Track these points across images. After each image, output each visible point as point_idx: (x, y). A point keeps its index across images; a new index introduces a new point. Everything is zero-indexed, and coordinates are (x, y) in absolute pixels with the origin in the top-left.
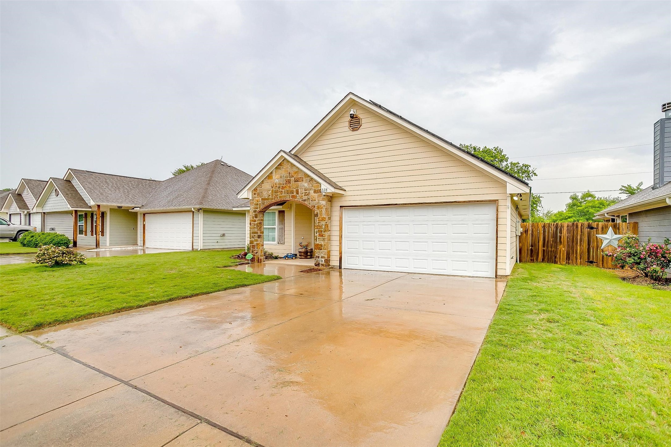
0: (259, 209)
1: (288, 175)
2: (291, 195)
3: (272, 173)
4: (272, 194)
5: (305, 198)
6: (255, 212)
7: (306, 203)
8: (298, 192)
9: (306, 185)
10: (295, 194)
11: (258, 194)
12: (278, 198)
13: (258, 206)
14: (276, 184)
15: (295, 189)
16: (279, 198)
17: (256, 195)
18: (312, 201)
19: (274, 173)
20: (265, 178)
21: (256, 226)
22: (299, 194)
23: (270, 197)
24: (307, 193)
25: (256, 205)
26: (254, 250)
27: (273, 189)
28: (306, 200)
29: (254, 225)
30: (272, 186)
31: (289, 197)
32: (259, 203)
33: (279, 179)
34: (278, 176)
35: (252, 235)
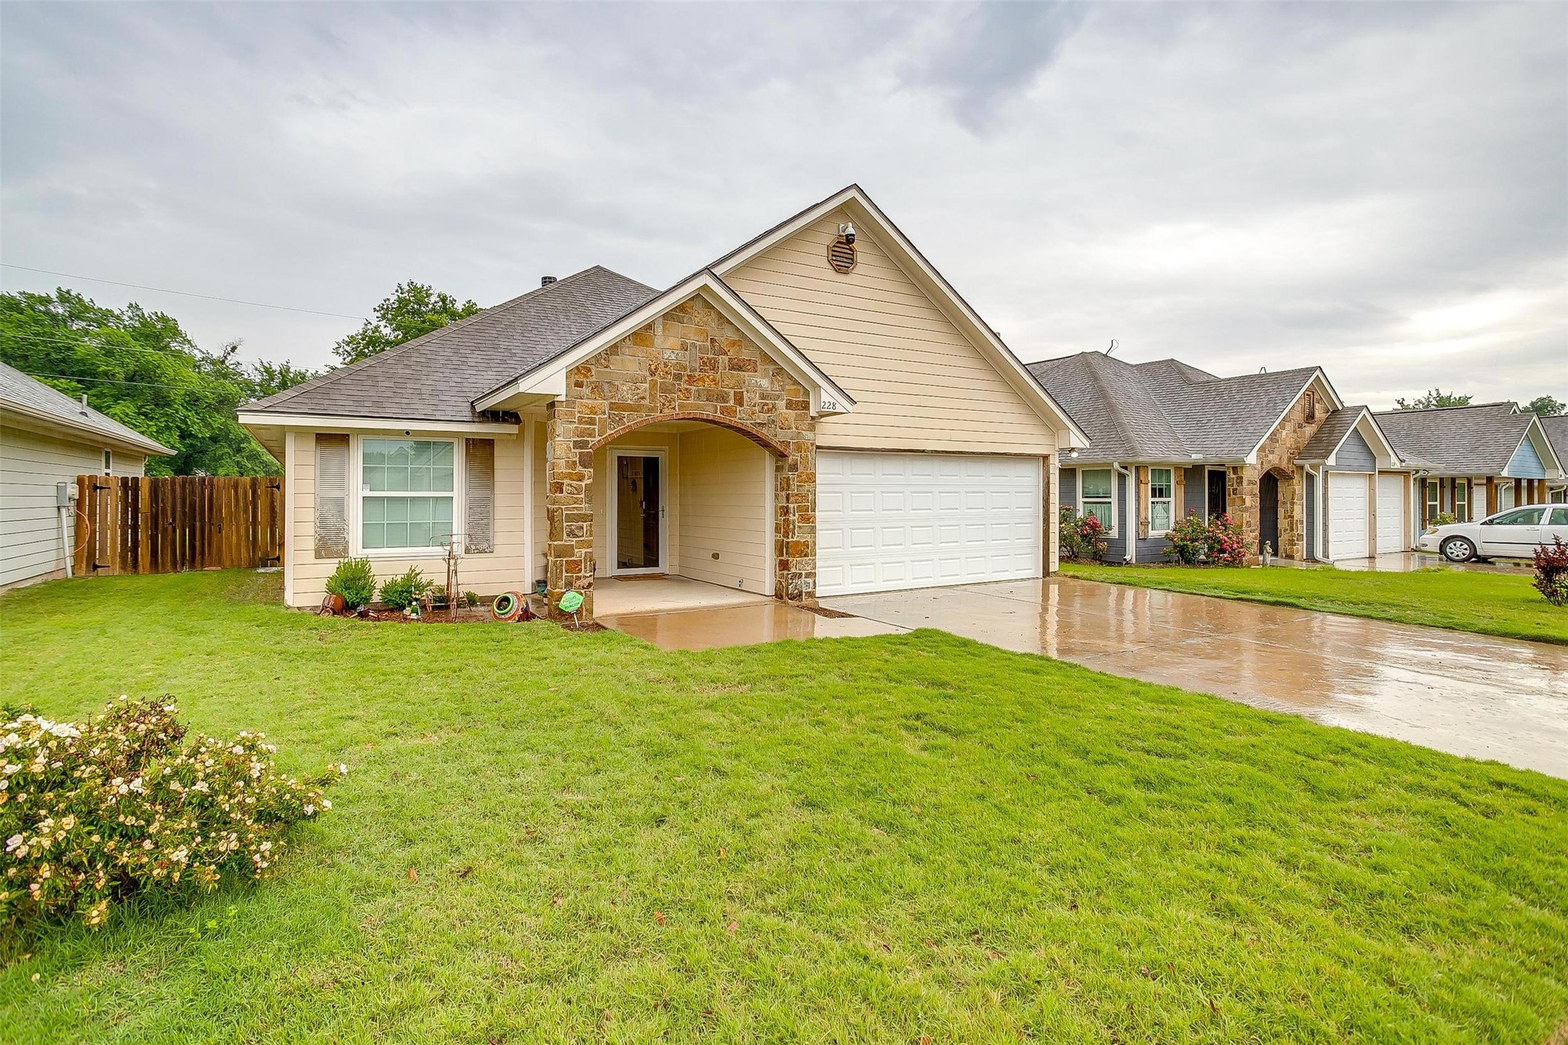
0: (598, 439)
1: (709, 344)
2: (719, 405)
3: (649, 327)
4: (650, 394)
5: (763, 418)
6: (580, 447)
7: (765, 431)
8: (742, 398)
9: (765, 383)
10: (732, 403)
11: (597, 388)
12: (674, 408)
13: (596, 426)
15: (732, 393)
16: (677, 408)
17: (586, 390)
18: (781, 429)
19: (659, 330)
20: (624, 340)
22: (745, 403)
23: (642, 402)
24: (767, 404)
25: (586, 423)
26: (579, 578)
27: (655, 378)
28: (765, 424)
29: (576, 492)
30: (653, 367)
31: (713, 409)
32: (597, 417)
33: (676, 352)
34: (674, 342)
35: (565, 524)
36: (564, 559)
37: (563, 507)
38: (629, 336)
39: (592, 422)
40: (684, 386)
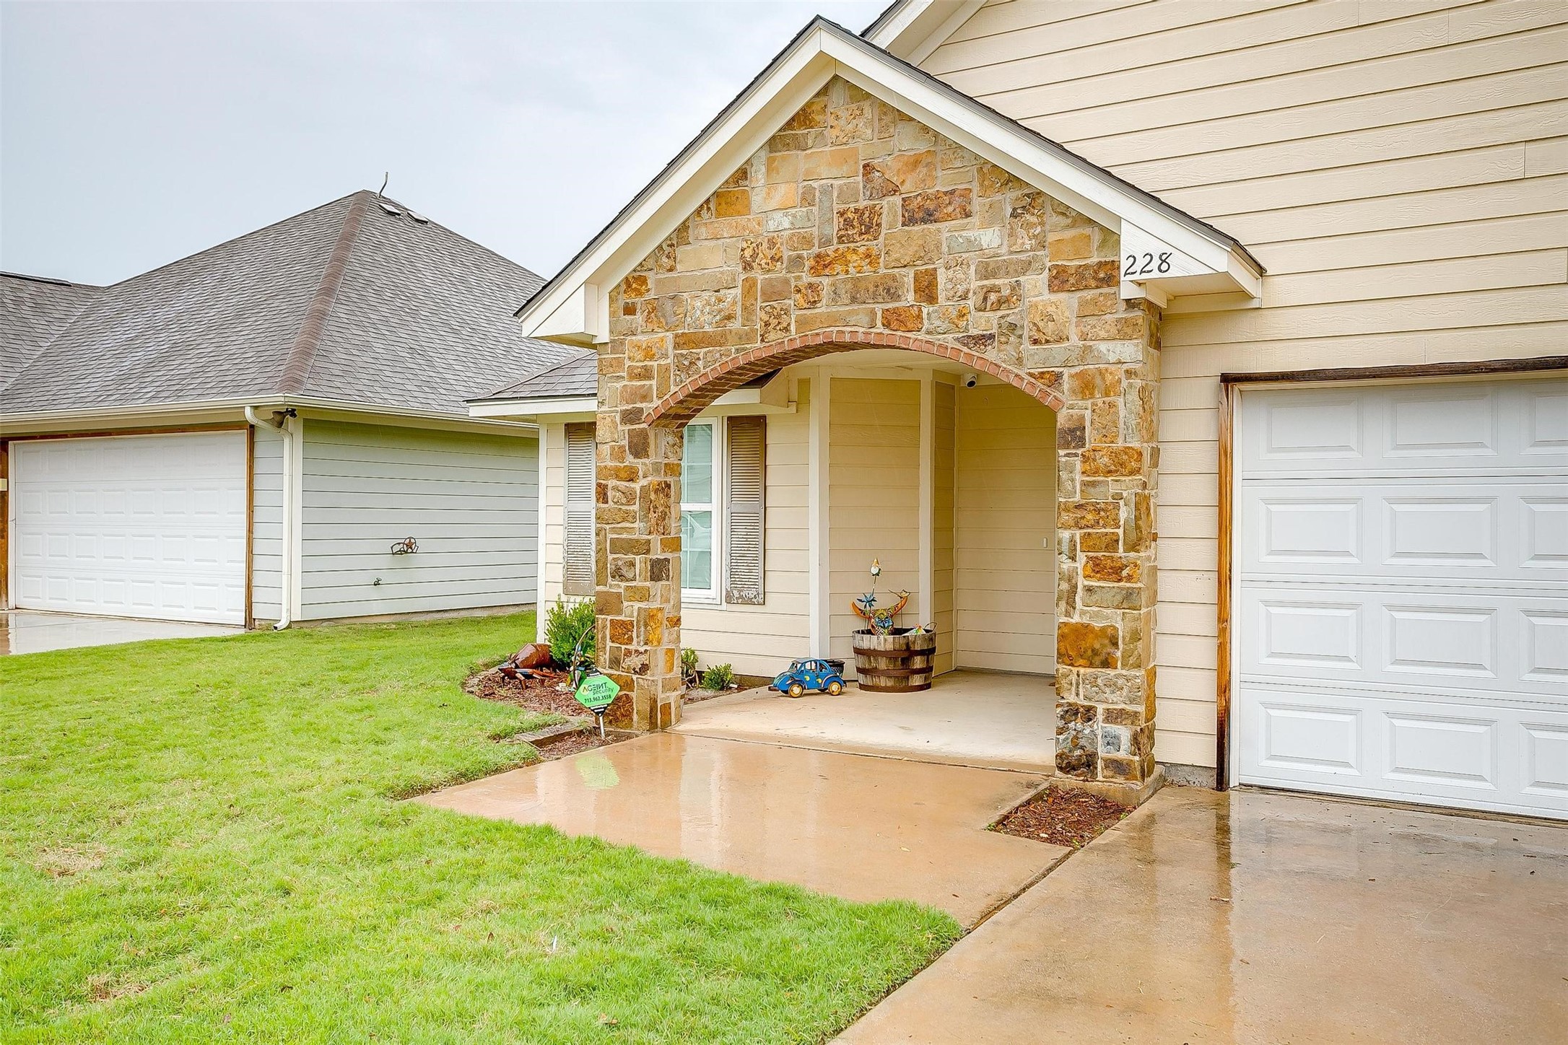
0: (657, 402)
1: (860, 179)
2: (879, 308)
3: (742, 174)
4: (745, 308)
5: (985, 323)
6: (632, 422)
7: (991, 354)
8: (933, 285)
9: (990, 239)
10: (910, 297)
11: (654, 310)
12: (786, 329)
13: (654, 382)
14: (772, 244)
15: (910, 275)
16: (793, 328)
17: (639, 318)
18: (1036, 342)
19: (759, 176)
20: (698, 212)
21: (636, 507)
22: (940, 295)
23: (727, 325)
24: (997, 289)
25: (640, 377)
26: (628, 653)
27: (751, 274)
28: (992, 337)
29: (624, 500)
30: (748, 253)
31: (865, 320)
32: (655, 364)
33: (793, 211)
34: (785, 192)
35: (610, 557)
36: (609, 618)
37: (608, 527)
38: (708, 201)
39: (646, 374)
40: (807, 278)
